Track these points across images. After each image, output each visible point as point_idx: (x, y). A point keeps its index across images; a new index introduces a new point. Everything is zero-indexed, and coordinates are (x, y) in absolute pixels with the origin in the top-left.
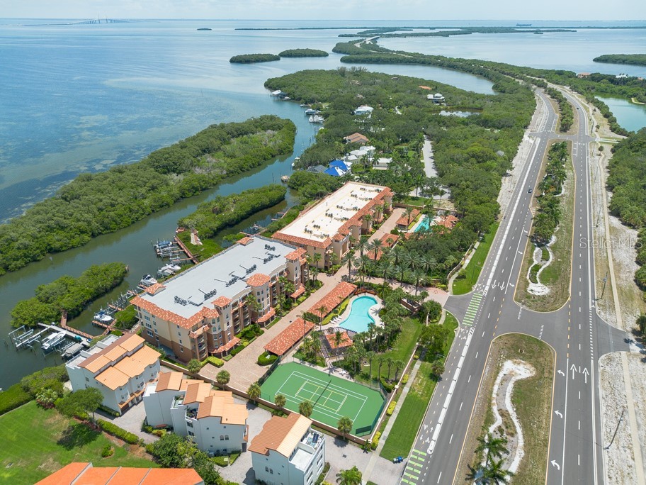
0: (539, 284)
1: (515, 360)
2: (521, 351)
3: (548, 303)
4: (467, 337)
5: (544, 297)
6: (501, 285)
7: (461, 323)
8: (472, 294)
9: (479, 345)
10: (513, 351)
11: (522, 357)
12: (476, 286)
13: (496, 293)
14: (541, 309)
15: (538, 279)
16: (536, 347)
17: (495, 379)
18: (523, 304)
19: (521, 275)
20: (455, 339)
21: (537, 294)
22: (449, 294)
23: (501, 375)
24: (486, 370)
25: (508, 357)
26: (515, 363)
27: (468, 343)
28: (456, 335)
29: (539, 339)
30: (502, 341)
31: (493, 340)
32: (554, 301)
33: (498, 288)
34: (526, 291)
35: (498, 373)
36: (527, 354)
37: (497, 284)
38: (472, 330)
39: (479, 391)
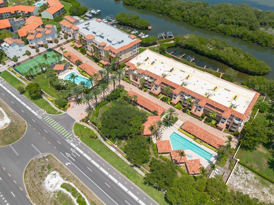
0: (59, 188)
1: (8, 125)
2: (10, 131)
3: (35, 176)
4: (37, 113)
5: (42, 177)
6: (72, 156)
7: (49, 115)
8: (71, 133)
9: (28, 116)
10: (14, 128)
11: (7, 129)
12: (79, 139)
13: (65, 148)
14: (31, 165)
15: (65, 191)
16: (7, 139)
17: (5, 111)
18: (44, 158)
19: (77, 181)
20: (39, 108)
21: (49, 176)
22: (77, 121)
23: (5, 114)
24: (12, 110)
25: (11, 124)
26: (6, 124)
27: (33, 111)
28: (41, 109)
29: (10, 145)
30: (23, 126)
31: (26, 122)
32: (33, 182)
33: (70, 152)
34: (56, 170)
35: (7, 114)
36: (7, 133)
37: (74, 154)
38: (40, 118)
39: (4, 103)
